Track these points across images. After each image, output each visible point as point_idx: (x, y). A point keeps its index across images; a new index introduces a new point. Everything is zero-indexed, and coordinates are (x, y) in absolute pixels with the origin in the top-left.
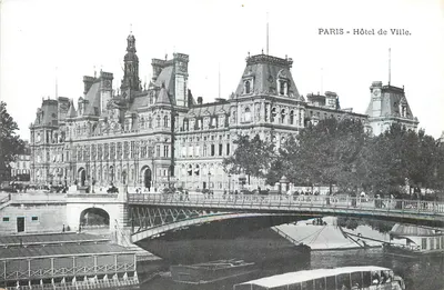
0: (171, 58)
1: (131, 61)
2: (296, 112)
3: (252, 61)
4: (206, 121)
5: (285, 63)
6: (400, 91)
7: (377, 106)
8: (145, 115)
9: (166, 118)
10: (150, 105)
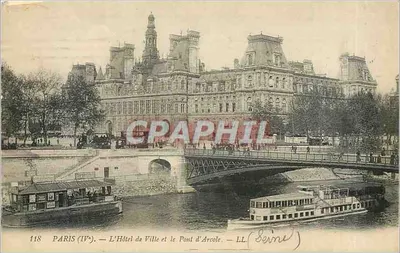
0: (185, 34)
1: (152, 36)
2: (287, 79)
3: (253, 39)
4: (215, 85)
5: (278, 41)
6: (362, 60)
7: (345, 72)
8: (165, 79)
9: (183, 82)
10: (169, 72)
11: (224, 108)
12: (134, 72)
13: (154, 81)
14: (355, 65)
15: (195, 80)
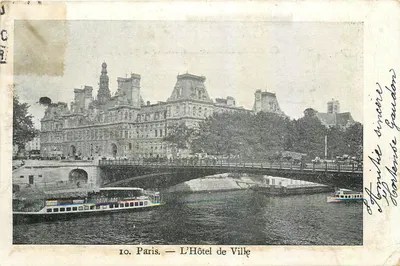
0: (129, 77)
1: (104, 81)
2: (208, 109)
3: (181, 78)
4: (152, 116)
5: (201, 79)
6: (273, 95)
7: (259, 105)
8: (113, 112)
9: (126, 113)
10: (116, 106)
11: (159, 134)
12: (91, 107)
13: (106, 113)
14: (268, 99)
15: (136, 113)
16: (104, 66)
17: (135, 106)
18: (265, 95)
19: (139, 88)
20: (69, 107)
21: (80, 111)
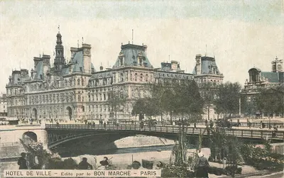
2: (149, 75)
3: (124, 47)
4: (101, 81)
5: (143, 48)
6: (212, 59)
7: (199, 68)
8: (68, 79)
9: (79, 80)
10: (70, 73)
12: (48, 75)
13: (61, 80)
14: (207, 63)
15: (88, 78)
16: (59, 36)
17: (87, 72)
18: (204, 59)
19: (89, 56)
20: (30, 74)
21: (39, 77)
